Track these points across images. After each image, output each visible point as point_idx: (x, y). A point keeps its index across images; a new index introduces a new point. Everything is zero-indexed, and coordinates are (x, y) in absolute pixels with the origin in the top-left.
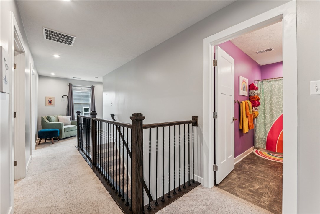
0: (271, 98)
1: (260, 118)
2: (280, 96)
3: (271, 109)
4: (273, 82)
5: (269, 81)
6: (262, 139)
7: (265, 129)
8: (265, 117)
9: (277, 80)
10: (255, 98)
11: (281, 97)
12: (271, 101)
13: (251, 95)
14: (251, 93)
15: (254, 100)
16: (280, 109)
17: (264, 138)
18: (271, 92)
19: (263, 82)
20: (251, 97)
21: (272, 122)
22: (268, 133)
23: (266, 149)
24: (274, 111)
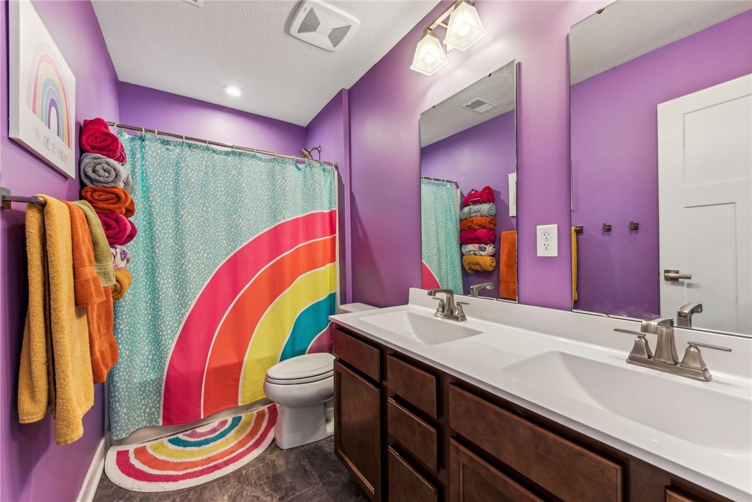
0: (177, 211)
1: (134, 296)
2: (207, 207)
3: (179, 255)
4: (182, 151)
5: (168, 143)
6: (144, 385)
7: (157, 341)
8: (154, 290)
9: (197, 147)
10: (118, 198)
11: (210, 212)
12: (177, 222)
13: (91, 180)
14: (94, 172)
15: (112, 211)
16: (208, 254)
17: (154, 381)
18: (176, 189)
19: (142, 139)
20: (94, 191)
21: (184, 305)
22: (170, 356)
23: (161, 424)
24: (190, 261)
